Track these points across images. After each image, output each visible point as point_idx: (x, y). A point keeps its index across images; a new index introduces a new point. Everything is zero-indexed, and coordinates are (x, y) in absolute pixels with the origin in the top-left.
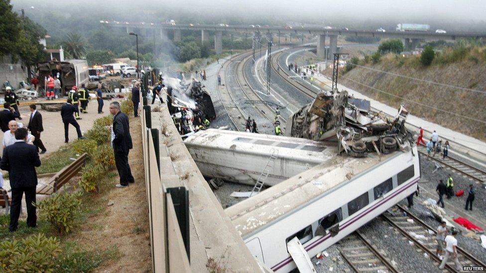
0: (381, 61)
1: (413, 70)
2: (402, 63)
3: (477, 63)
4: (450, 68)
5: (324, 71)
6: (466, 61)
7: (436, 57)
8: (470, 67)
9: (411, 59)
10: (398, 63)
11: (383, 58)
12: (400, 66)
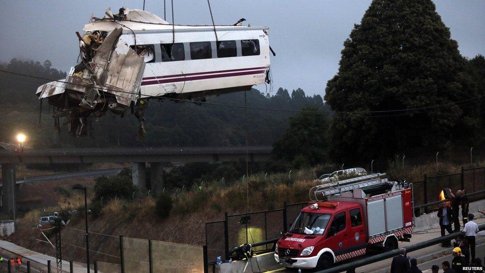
0: (103, 214)
1: (148, 225)
2: (133, 216)
3: (220, 211)
4: (192, 219)
5: (12, 234)
6: (209, 209)
7: (174, 205)
8: (213, 216)
9: (143, 210)
10: (127, 215)
11: (105, 209)
12: (130, 220)
